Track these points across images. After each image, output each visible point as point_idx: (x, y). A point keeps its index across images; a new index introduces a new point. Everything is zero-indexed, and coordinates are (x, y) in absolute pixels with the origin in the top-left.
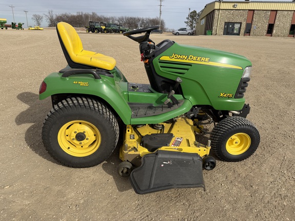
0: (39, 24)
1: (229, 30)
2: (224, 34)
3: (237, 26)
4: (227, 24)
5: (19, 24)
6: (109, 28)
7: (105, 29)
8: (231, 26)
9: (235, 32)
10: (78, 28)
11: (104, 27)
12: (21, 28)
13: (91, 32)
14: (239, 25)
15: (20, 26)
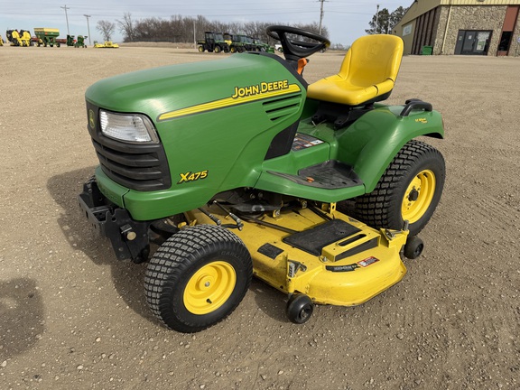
0: (108, 38)
1: (466, 44)
2: (455, 54)
3: (482, 38)
4: (464, 33)
5: (79, 38)
6: (240, 44)
7: (232, 46)
8: (470, 37)
9: (479, 48)
10: (175, 44)
11: (230, 42)
12: (82, 44)
13: (206, 51)
14: (486, 36)
15: (81, 42)
